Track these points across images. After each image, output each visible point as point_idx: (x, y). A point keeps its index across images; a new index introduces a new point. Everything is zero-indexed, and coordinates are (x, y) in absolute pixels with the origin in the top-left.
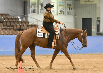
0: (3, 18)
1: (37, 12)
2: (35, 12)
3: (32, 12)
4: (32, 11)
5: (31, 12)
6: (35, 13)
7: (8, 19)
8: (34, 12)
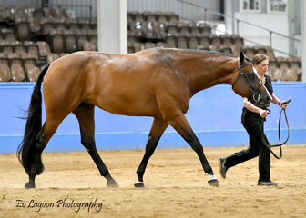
0: (162, 26)
1: (259, 6)
2: (255, 6)
3: (245, 8)
4: (245, 4)
5: (241, 5)
6: (255, 10)
7: (179, 30)
8: (251, 7)
